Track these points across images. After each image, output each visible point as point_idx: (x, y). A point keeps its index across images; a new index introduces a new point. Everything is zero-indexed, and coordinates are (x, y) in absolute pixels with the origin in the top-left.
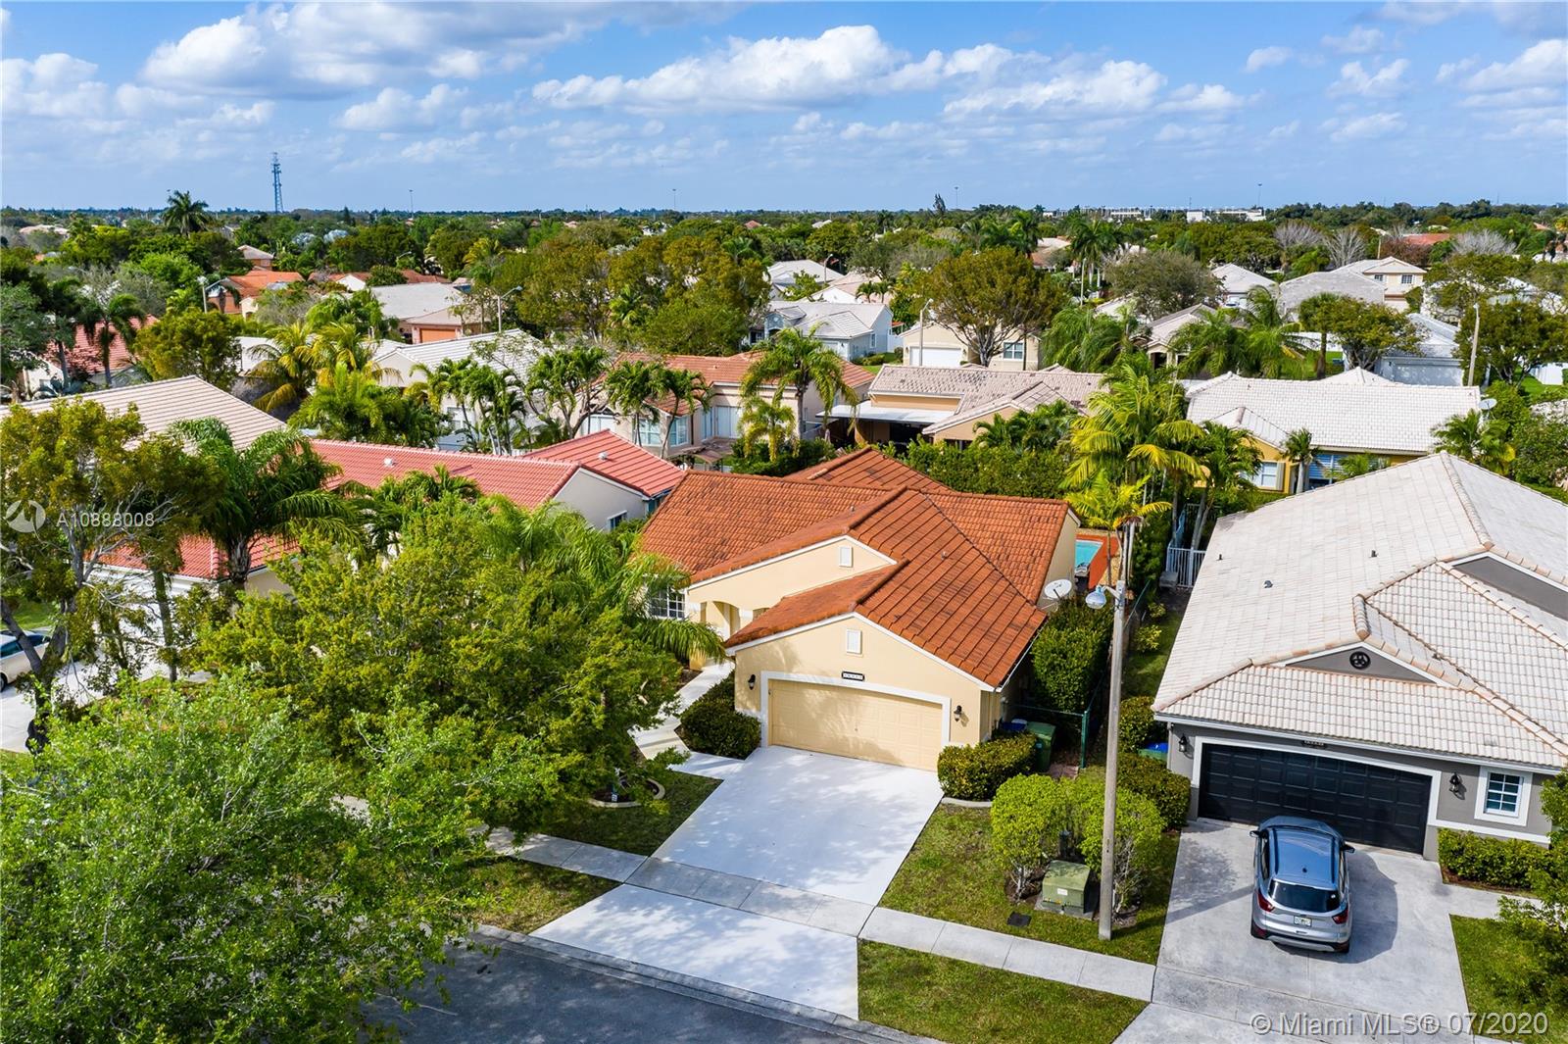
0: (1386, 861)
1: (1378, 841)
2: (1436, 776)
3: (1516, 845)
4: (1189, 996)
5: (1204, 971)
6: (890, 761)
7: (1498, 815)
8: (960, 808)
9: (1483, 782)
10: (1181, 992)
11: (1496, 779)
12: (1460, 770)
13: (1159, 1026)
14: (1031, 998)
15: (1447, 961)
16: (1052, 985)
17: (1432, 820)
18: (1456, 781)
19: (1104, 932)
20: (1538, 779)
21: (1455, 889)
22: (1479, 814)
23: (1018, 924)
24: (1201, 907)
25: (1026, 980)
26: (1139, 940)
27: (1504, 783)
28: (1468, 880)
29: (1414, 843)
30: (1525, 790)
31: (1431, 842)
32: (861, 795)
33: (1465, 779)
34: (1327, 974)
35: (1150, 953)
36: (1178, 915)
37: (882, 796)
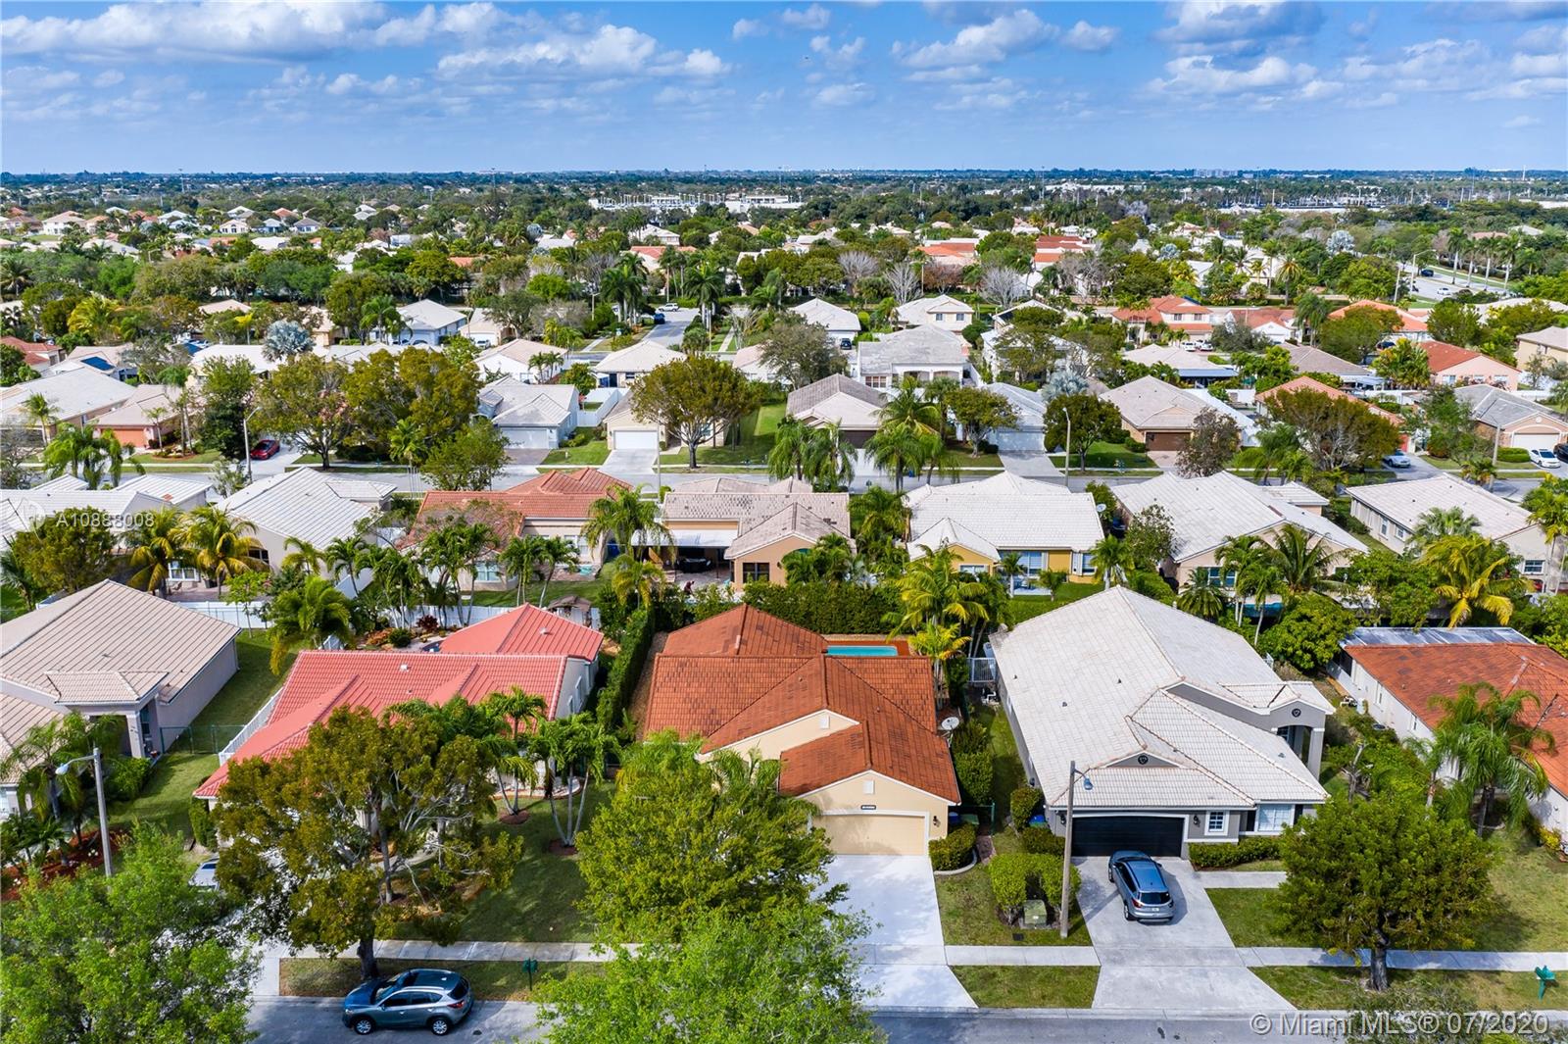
0: (1168, 864)
1: (1160, 854)
2: (1187, 817)
3: (1225, 845)
4: (1117, 959)
5: (1116, 944)
6: (892, 853)
7: (1215, 832)
8: (946, 876)
9: (1208, 816)
10: (1112, 957)
11: (1213, 814)
12: (1197, 814)
13: (1112, 977)
14: (1049, 977)
15: (1212, 913)
16: (1054, 968)
17: (1186, 839)
18: (1196, 818)
19: (1064, 935)
20: (1232, 812)
21: (1202, 873)
22: (1206, 833)
23: (1019, 939)
24: (1097, 910)
25: (1042, 968)
26: (1078, 935)
27: (1217, 815)
28: (1205, 868)
29: (1177, 853)
30: (1226, 818)
31: (1185, 850)
32: (889, 878)
33: (1200, 817)
34: (1165, 932)
35: (1087, 941)
36: (1090, 916)
37: (901, 877)
